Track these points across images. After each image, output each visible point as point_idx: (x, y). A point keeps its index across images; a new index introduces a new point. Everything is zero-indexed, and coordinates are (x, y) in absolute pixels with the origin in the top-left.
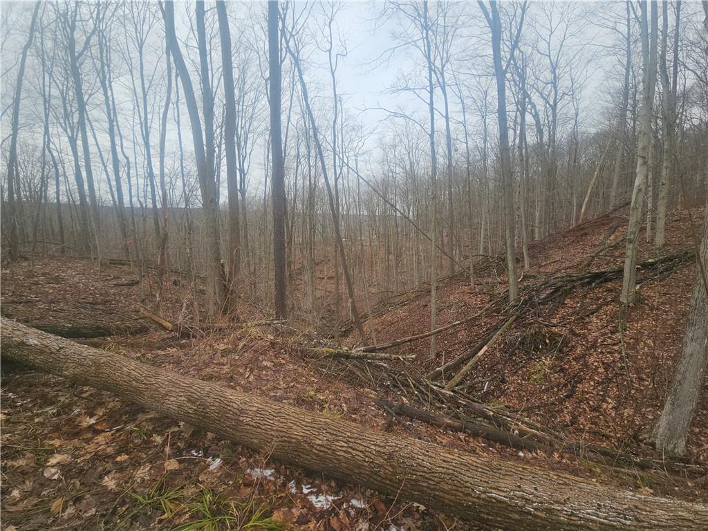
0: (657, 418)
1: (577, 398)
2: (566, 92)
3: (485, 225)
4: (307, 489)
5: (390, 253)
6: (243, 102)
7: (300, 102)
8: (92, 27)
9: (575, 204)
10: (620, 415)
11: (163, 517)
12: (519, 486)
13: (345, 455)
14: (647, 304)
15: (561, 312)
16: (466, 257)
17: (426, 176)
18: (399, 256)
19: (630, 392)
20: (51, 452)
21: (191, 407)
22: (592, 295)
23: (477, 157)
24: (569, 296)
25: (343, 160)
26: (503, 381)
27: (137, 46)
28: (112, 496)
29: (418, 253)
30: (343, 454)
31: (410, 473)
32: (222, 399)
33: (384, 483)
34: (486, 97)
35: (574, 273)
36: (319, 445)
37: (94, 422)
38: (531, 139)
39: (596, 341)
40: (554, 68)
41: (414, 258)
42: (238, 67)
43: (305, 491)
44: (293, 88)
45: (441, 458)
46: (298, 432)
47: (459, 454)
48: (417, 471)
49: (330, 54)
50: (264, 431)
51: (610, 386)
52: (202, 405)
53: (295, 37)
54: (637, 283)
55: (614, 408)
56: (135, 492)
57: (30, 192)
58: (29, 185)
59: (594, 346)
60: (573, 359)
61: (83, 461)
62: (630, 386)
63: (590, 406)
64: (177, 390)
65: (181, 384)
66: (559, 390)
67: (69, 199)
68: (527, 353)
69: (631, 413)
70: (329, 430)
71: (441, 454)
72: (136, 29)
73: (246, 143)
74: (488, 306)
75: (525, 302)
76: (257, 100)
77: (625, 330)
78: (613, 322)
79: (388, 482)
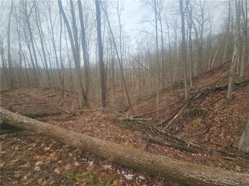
0: (239, 139)
1: (210, 133)
2: (207, 19)
3: (176, 71)
4: (124, 172)
5: (141, 82)
6: (87, 29)
7: (107, 29)
8: (33, 5)
9: (210, 62)
10: (226, 138)
11: (77, 184)
12: (200, 173)
13: (137, 161)
14: (236, 99)
15: (204, 102)
16: (169, 83)
17: (154, 54)
18: (144, 83)
19: (229, 130)
20: (36, 161)
21: (82, 144)
22: (216, 96)
23: (173, 46)
24: (207, 96)
25: (124, 49)
26: (183, 127)
27: (48, 10)
28: (58, 176)
29: (151, 82)
30: (136, 161)
31: (160, 168)
32: (92, 141)
33: (151, 171)
34: (176, 22)
35: (209, 88)
36: (127, 158)
37: (49, 149)
38: (193, 38)
39: (217, 112)
40: (202, 10)
41: (150, 84)
42: (85, 16)
43: (123, 173)
44: (105, 23)
45: (171, 163)
46: (119, 153)
47: (178, 161)
48: (163, 167)
49: (118, 9)
50: (107, 153)
51: (222, 128)
52: (85, 143)
53: (105, 4)
54: (233, 91)
55: (224, 136)
56: (66, 174)
57: (16, 65)
58: (15, 62)
59: (216, 114)
60: (209, 119)
61: (47, 164)
62: (230, 128)
63: (215, 135)
64: (76, 138)
65: (77, 136)
66: (203, 130)
67: (29, 67)
68: (192, 117)
69: (230, 138)
70: (130, 153)
71: (171, 161)
72: (48, 4)
73: (89, 44)
74: (177, 100)
75: (191, 99)
76: (92, 28)
77: (228, 108)
78: (224, 105)
79: (152, 171)
